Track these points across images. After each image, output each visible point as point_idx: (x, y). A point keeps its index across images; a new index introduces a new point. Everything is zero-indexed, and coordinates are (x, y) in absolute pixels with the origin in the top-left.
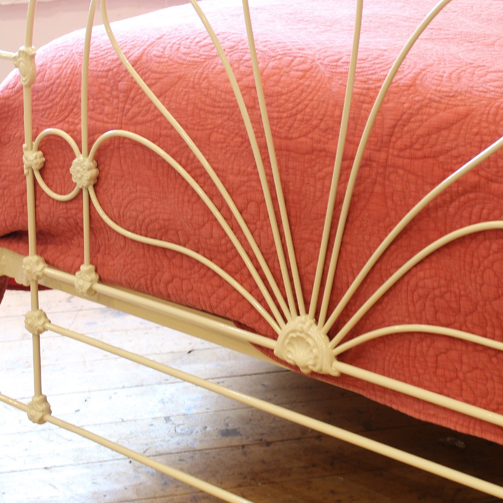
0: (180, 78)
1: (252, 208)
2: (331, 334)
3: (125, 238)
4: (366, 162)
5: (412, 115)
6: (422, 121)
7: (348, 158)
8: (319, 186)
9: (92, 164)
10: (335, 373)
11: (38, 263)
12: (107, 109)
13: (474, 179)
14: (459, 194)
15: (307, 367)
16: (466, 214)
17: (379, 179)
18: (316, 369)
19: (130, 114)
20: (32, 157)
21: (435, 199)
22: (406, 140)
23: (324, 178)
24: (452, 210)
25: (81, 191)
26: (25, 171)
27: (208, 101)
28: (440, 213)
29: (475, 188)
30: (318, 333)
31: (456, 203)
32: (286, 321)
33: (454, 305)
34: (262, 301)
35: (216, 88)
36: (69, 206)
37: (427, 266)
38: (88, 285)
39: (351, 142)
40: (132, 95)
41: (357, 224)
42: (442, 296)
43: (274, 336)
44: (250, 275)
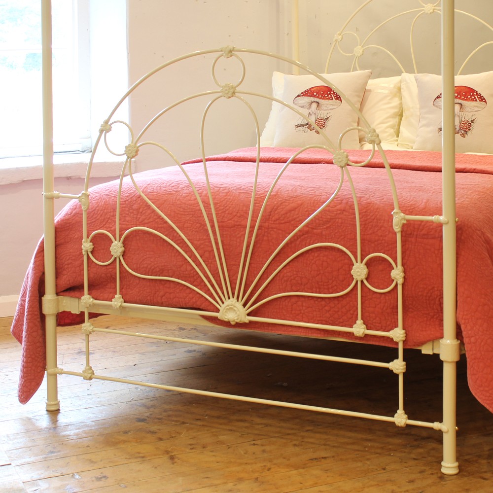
0: (165, 201)
1: (207, 254)
2: (244, 305)
3: (139, 278)
4: (260, 227)
5: (278, 206)
6: (283, 208)
7: (252, 227)
8: (238, 240)
9: (122, 245)
10: (247, 322)
11: (89, 298)
12: (127, 219)
13: (307, 229)
14: (300, 236)
15: (234, 321)
16: (304, 243)
17: (266, 234)
18: (238, 321)
19: (140, 220)
20: (87, 246)
21: (290, 239)
22: (276, 217)
23: (240, 237)
24: (298, 242)
25: (116, 258)
26: (84, 253)
27: (181, 210)
28: (293, 245)
29: (307, 232)
30: (239, 305)
31: (300, 240)
32: (223, 303)
33: (300, 282)
34: (211, 296)
35: (185, 204)
36: (108, 267)
37: (287, 267)
38: (120, 304)
39: (254, 221)
40: (141, 210)
41: (257, 254)
42: (294, 279)
43: (218, 311)
44: (206, 285)
